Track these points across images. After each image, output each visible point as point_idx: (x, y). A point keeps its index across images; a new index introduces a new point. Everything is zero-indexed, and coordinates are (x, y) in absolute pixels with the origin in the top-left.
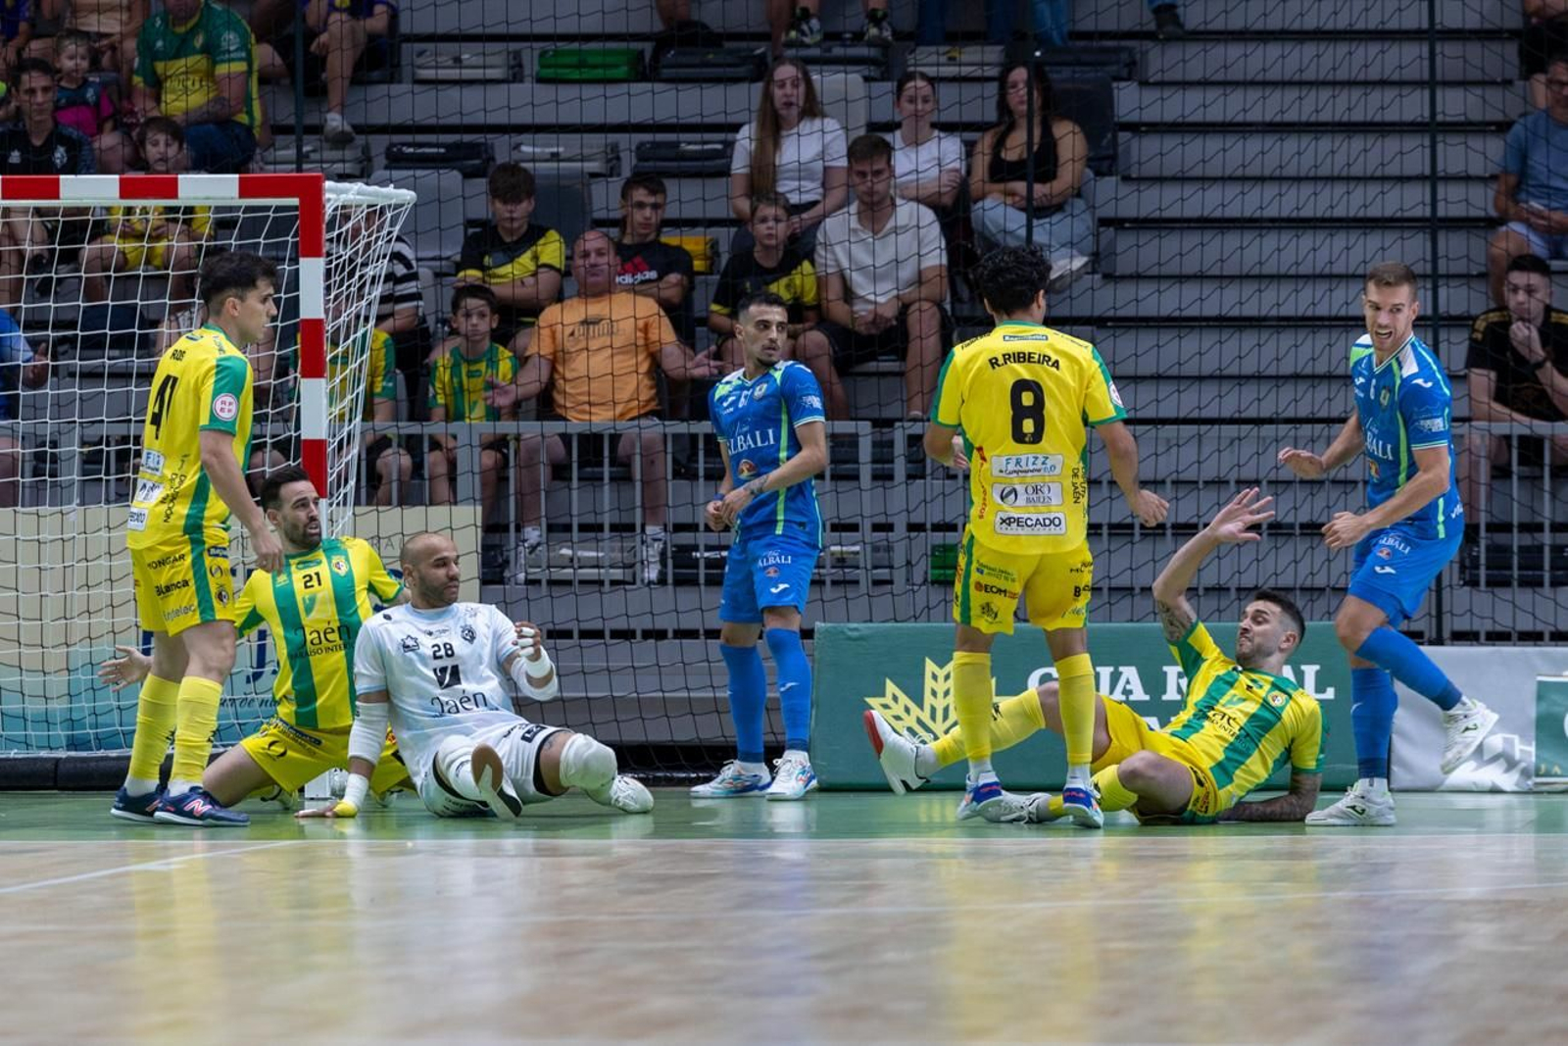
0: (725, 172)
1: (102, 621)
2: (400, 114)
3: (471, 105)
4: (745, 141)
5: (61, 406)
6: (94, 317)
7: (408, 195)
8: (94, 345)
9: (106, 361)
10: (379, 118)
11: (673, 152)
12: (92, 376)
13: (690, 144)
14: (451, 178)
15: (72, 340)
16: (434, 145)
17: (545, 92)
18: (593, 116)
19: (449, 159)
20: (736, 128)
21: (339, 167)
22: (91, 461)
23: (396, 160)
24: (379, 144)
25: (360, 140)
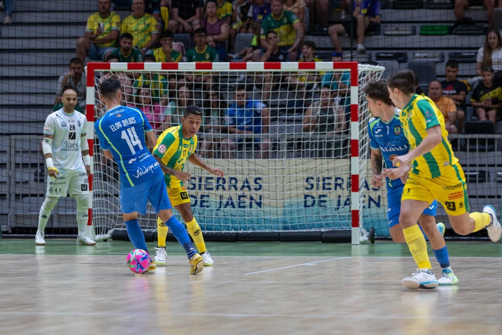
0: (475, 61)
1: (294, 192)
2: (381, 44)
3: (401, 42)
4: (481, 52)
5: (282, 130)
6: (291, 104)
7: (382, 68)
8: (291, 112)
9: (295, 116)
10: (374, 45)
11: (460, 56)
12: (290, 121)
13: (465, 53)
14: (395, 63)
15: (284, 111)
16: (390, 53)
17: (423, 38)
18: (438, 45)
19: (395, 57)
20: (478, 48)
21: (363, 60)
22: (290, 146)
23: (379, 58)
24: (374, 53)
25: (368, 52)
